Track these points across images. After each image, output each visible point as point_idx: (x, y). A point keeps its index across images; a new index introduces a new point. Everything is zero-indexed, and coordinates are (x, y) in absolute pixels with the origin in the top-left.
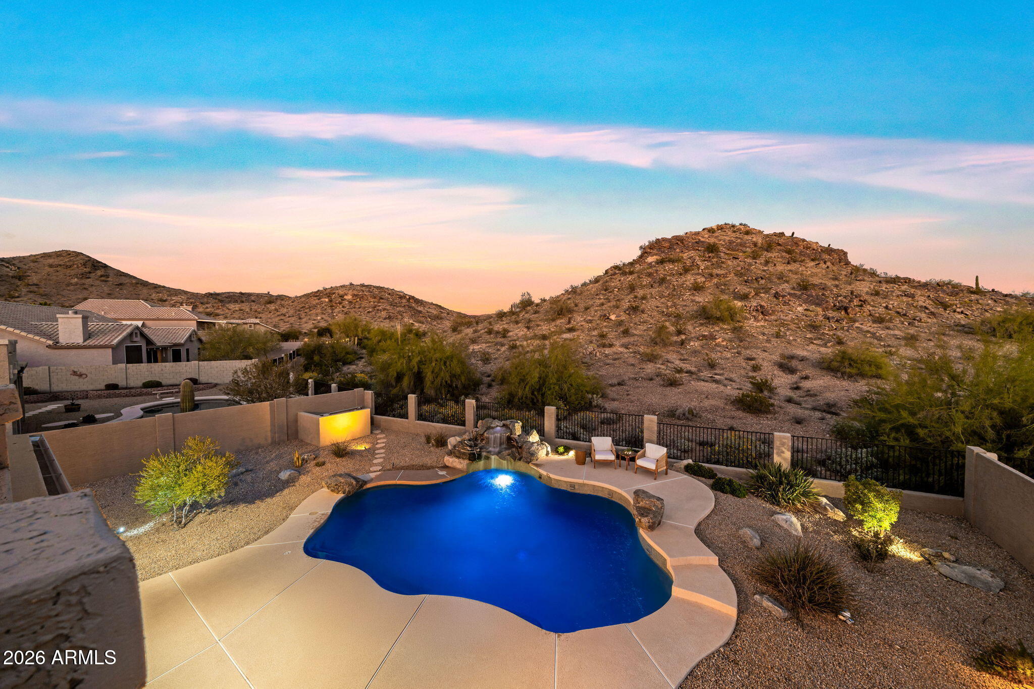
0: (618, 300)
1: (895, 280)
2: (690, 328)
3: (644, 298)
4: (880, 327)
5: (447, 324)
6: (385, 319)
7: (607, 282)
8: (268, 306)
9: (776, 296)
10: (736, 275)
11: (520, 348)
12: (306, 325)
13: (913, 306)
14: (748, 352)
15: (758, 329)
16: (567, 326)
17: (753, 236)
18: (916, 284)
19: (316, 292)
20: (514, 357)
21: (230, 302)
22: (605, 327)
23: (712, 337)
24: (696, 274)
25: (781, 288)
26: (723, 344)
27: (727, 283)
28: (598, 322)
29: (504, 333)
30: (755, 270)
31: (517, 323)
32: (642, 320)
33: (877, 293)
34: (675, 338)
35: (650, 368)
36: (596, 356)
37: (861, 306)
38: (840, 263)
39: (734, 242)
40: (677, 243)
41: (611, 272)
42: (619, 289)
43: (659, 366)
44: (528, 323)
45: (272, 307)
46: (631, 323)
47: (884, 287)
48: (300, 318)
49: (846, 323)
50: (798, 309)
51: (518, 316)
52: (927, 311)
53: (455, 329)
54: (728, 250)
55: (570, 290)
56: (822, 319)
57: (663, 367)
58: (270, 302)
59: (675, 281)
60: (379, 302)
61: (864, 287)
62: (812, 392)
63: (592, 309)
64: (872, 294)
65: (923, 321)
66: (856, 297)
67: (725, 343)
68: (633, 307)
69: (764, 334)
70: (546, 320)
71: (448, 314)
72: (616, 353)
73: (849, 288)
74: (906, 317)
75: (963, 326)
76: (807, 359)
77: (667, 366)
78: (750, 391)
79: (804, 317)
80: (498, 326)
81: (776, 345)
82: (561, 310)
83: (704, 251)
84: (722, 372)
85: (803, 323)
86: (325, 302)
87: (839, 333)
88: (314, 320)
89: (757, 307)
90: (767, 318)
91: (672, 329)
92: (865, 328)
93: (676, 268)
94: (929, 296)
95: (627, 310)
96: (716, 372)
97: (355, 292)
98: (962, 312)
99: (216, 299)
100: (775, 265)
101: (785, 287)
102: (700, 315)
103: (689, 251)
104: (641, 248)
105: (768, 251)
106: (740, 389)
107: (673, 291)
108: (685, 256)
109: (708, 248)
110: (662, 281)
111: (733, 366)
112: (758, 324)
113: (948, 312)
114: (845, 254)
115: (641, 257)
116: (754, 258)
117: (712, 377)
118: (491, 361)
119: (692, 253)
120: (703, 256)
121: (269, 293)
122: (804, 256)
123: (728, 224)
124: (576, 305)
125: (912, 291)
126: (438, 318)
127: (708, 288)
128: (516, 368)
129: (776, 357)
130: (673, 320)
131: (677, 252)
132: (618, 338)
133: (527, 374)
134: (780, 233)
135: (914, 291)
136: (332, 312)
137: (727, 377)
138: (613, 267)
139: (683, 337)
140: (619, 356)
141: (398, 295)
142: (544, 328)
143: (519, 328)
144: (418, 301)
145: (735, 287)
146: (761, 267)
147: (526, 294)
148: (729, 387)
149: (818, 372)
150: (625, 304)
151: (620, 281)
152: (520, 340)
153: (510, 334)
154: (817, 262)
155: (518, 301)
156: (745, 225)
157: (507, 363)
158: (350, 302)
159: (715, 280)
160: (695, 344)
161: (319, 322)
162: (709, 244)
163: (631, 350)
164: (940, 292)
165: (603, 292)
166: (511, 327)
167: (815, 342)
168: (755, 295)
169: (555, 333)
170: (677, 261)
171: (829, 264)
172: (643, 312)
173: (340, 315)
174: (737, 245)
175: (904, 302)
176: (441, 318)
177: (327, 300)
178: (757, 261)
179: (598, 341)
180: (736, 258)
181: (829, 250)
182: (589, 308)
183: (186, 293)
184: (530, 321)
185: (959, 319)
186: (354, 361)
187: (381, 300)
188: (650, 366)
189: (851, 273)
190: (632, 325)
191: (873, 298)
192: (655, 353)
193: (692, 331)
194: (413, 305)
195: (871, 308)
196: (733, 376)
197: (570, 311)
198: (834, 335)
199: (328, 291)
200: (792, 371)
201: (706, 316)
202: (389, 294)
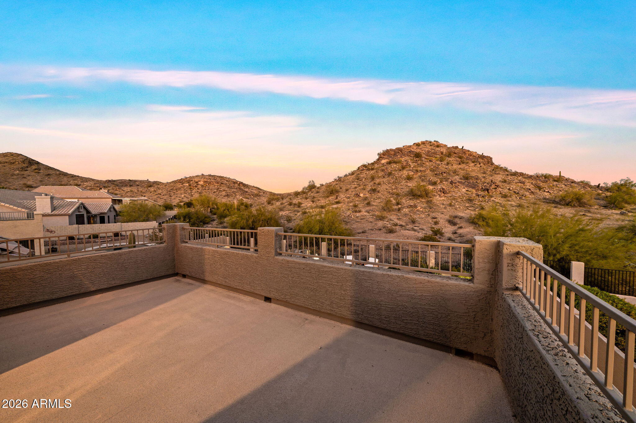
0: (365, 185)
1: (515, 174)
2: (404, 201)
3: (379, 184)
4: (504, 200)
5: (264, 200)
6: (225, 196)
7: (358, 174)
8: (149, 188)
9: (452, 183)
10: (431, 171)
11: (309, 214)
12: (175, 200)
13: (523, 189)
14: (433, 215)
15: (441, 202)
16: (335, 201)
17: (441, 148)
18: (526, 176)
19: (180, 180)
20: (306, 219)
21: (122, 186)
22: (357, 201)
23: (415, 206)
24: (409, 170)
25: (454, 178)
26: (421, 210)
27: (425, 175)
28: (353, 198)
29: (299, 205)
30: (441, 168)
31: (306, 198)
32: (378, 197)
33: (505, 181)
34: (396, 207)
35: (380, 224)
36: (351, 218)
37: (496, 188)
38: (488, 164)
39: (430, 152)
40: (399, 152)
41: (361, 169)
42: (365, 179)
43: (386, 222)
44: (313, 198)
45: (152, 189)
46: (372, 198)
47: (509, 177)
48: (171, 196)
49: (488, 198)
50: (463, 190)
51: (307, 194)
52: (530, 191)
53: (269, 203)
54: (427, 156)
55: (338, 179)
56: (475, 195)
57: (387, 223)
58: (150, 186)
59: (397, 174)
60: (220, 186)
61: (498, 178)
62: (462, 235)
63: (350, 190)
64: (502, 182)
65: (527, 196)
66: (493, 184)
67: (422, 210)
68: (373, 189)
69: (443, 204)
70: (324, 197)
71: (264, 193)
72: (363, 216)
73: (491, 178)
74: (518, 194)
75: (548, 199)
76: (464, 218)
77: (390, 223)
78: (431, 235)
79: (466, 195)
80: (295, 201)
81: (449, 210)
82: (332, 191)
83: (414, 157)
84: (418, 225)
85: (465, 198)
86: (186, 186)
87: (483, 204)
88: (180, 197)
89: (440, 189)
90: (446, 195)
91: (394, 202)
92: (497, 200)
93: (398, 167)
94: (532, 183)
95: (370, 191)
96: (415, 225)
97: (205, 180)
98: (548, 192)
99: (113, 184)
100: (452, 165)
101: (457, 178)
102: (410, 194)
103: (406, 156)
104: (378, 154)
105: (449, 157)
106: (426, 234)
107: (396, 180)
108: (403, 159)
109: (416, 155)
110: (390, 174)
111: (425, 222)
112: (441, 199)
113: (541, 191)
114: (491, 159)
115: (378, 160)
116: (441, 161)
117: (413, 228)
118: (292, 221)
119: (407, 158)
120: (413, 160)
121: (148, 180)
122: (469, 160)
123: (428, 141)
124: (341, 188)
125: (524, 180)
126: (257, 195)
127: (415, 178)
128: (307, 224)
129: (447, 217)
130: (395, 196)
131: (398, 158)
132: (364, 207)
133: (313, 227)
134: (456, 147)
135: (525, 180)
136: (191, 192)
137: (422, 228)
138: (363, 166)
139: (400, 206)
140: (364, 217)
141: (232, 181)
142: (322, 201)
143: (307, 202)
144: (245, 185)
145: (430, 178)
146: (444, 166)
147: (312, 181)
148: (420, 233)
149: (468, 224)
150: (369, 188)
151: (366, 174)
152: (308, 209)
153: (303, 205)
154: (475, 163)
155: (307, 186)
156: (437, 142)
157: (302, 221)
158: (202, 186)
159: (419, 174)
160: (406, 210)
161: (183, 198)
162: (416, 153)
163: (371, 214)
164: (538, 181)
165: (357, 181)
166: (303, 201)
167: (469, 208)
168: (440, 182)
169: (328, 205)
170: (398, 162)
171: (482, 164)
172: (378, 192)
173: (196, 194)
174: (432, 153)
175: (519, 186)
176: (260, 196)
177: (187, 185)
178: (443, 163)
179: (353, 209)
180: (431, 161)
181: (482, 157)
182: (348, 190)
183: (93, 180)
184: (314, 197)
185: (546, 195)
186: (210, 222)
187: (222, 185)
188: (380, 223)
189: (493, 170)
190: (372, 199)
191: (503, 184)
192: (383, 215)
193: (405, 203)
194: (242, 188)
195: (501, 190)
196: (424, 227)
197: (337, 192)
198: (480, 204)
199: (188, 179)
200: (454, 224)
201: (413, 194)
202: (227, 181)
